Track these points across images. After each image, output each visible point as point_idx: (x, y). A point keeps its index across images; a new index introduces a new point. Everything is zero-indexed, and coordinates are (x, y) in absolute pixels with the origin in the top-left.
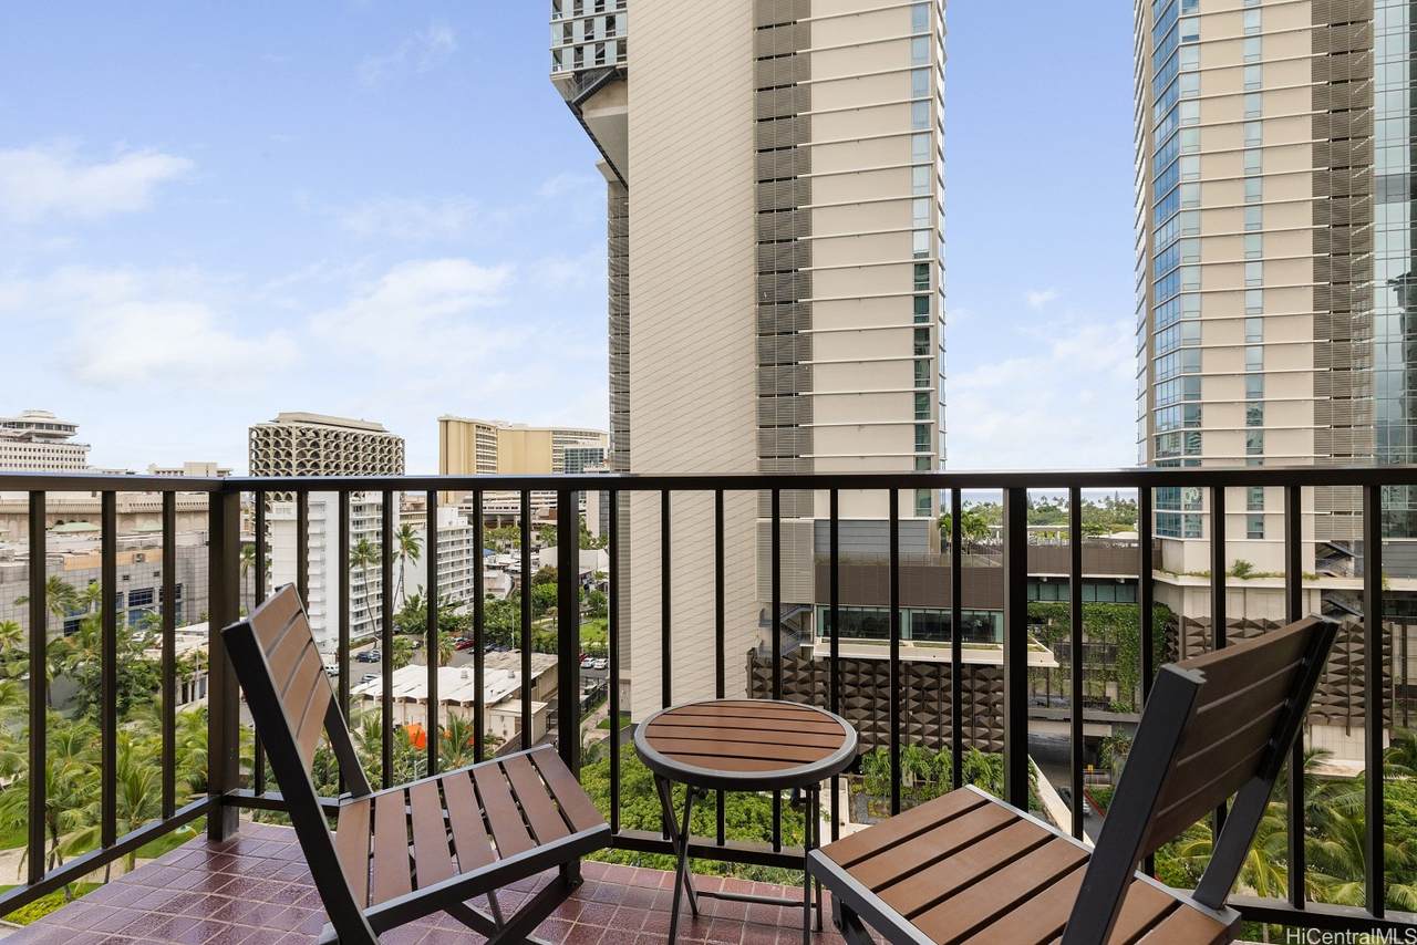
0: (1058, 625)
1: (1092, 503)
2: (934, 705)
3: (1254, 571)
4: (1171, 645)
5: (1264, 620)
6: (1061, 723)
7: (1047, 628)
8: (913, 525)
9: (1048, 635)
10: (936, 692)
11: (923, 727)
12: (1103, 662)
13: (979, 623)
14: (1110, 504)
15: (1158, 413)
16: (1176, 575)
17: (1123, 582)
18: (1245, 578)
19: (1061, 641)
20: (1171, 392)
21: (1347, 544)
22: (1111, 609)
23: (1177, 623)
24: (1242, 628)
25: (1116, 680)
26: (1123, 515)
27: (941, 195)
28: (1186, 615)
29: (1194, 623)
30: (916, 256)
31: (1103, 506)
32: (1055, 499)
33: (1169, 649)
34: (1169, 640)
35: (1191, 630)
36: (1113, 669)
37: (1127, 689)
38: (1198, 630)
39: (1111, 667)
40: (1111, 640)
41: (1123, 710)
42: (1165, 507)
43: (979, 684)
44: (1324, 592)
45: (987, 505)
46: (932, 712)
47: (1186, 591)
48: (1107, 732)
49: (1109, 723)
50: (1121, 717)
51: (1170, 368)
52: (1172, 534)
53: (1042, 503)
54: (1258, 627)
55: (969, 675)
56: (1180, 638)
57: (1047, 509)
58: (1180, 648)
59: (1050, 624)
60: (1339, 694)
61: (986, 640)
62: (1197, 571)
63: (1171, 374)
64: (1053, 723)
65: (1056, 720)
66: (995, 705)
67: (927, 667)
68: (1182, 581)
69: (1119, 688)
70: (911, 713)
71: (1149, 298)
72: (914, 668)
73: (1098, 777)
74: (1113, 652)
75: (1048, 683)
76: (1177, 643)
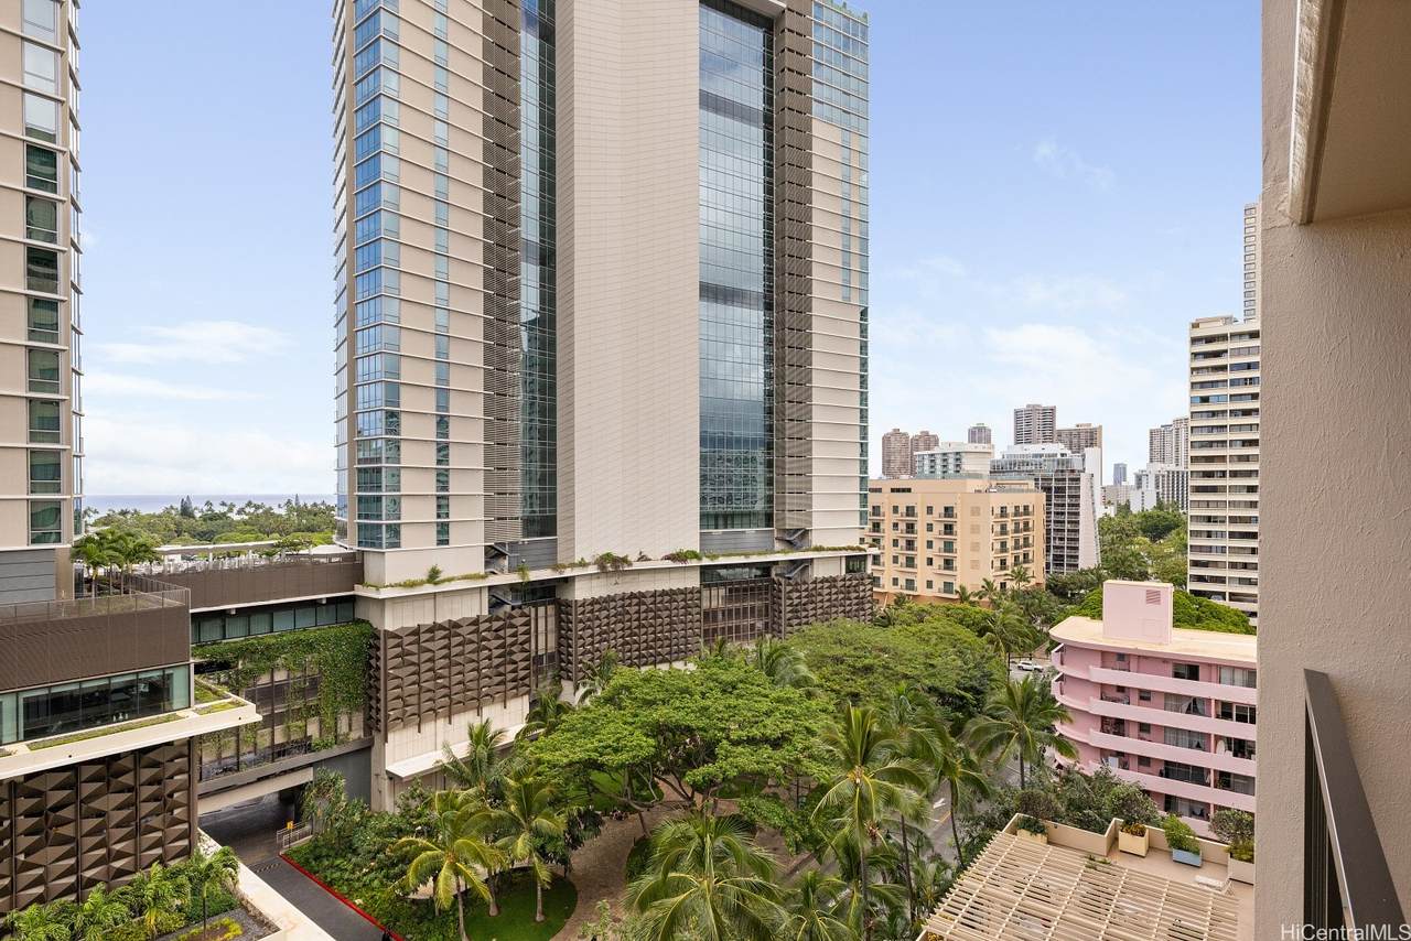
0: (250, 666)
1: (271, 509)
2: (67, 830)
3: (442, 576)
4: (373, 662)
5: (450, 621)
6: (255, 785)
7: (238, 673)
8: (26, 558)
9: (237, 681)
10: (71, 808)
11: (47, 871)
12: (304, 697)
13: (143, 688)
14: (290, 510)
15: (360, 416)
16: (377, 588)
17: (324, 602)
18: (436, 584)
19: (255, 685)
20: (372, 396)
21: (503, 545)
22: (313, 634)
23: (379, 639)
24: (433, 632)
25: (318, 714)
26: (304, 521)
27: (73, 56)
28: (386, 628)
29: (394, 635)
30: (30, 131)
31: (283, 512)
32: (223, 504)
33: (371, 666)
34: (371, 658)
35: (392, 642)
36: (316, 702)
37: (329, 721)
38: (397, 641)
39: (312, 701)
40: (313, 670)
41: (326, 746)
42: (367, 517)
43: (147, 774)
44: (490, 588)
45: (124, 513)
46: (65, 840)
47: (387, 604)
48: (307, 776)
49: (310, 765)
50: (324, 754)
51: (372, 370)
52: (373, 545)
53: (205, 508)
54: (444, 628)
55: (131, 766)
56: (381, 654)
57: (214, 517)
58: (381, 664)
59: (240, 667)
60: (500, 674)
61: (156, 710)
62: (397, 582)
63: (372, 376)
64: (245, 788)
65: (248, 784)
66: (171, 795)
67: (53, 774)
68: (384, 594)
69: (321, 722)
70: (22, 857)
71: (349, 289)
72: (29, 784)
73: (298, 832)
74: (314, 682)
75: (238, 741)
76: (378, 659)
